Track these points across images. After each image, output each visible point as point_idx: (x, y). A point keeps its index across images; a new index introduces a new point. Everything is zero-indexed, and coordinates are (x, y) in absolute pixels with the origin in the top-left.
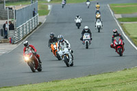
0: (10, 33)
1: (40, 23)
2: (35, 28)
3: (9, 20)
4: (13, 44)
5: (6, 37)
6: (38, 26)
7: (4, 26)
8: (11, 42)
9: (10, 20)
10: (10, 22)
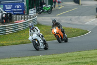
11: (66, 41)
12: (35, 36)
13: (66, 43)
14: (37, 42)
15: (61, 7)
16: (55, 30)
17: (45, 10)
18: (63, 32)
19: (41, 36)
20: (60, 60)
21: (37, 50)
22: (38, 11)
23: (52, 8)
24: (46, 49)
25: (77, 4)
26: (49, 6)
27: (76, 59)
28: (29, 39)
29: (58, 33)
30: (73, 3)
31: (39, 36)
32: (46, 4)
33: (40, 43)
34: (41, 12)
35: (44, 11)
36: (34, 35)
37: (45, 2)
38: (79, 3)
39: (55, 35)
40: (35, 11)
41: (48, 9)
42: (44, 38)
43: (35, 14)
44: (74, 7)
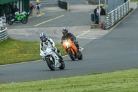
0: (102, 18)
1: (132, 9)
2: (127, 14)
3: (100, 5)
4: (105, 29)
5: (97, 23)
6: (130, 12)
7: (95, 11)
8: (102, 27)
9: (102, 5)
10: (101, 7)
11: (80, 58)
12: (49, 51)
13: (80, 61)
14: (51, 59)
15: (40, 15)
16: (67, 43)
17: (18, 19)
18: (77, 46)
19: (56, 51)
20: (40, 89)
21: (52, 69)
22: (8, 20)
23: (27, 16)
24: (62, 68)
25: (64, 10)
26: (24, 12)
27: (62, 88)
28: (41, 54)
29: (71, 47)
30: (57, 9)
31: (54, 51)
32: (19, 10)
33: (56, 61)
34: (13, 22)
35: (16, 20)
36: (47, 49)
37: (18, 7)
38: (66, 9)
39: (67, 50)
40: (5, 20)
41: (22, 17)
42: (60, 54)
43: (5, 24)
44: (59, 13)
